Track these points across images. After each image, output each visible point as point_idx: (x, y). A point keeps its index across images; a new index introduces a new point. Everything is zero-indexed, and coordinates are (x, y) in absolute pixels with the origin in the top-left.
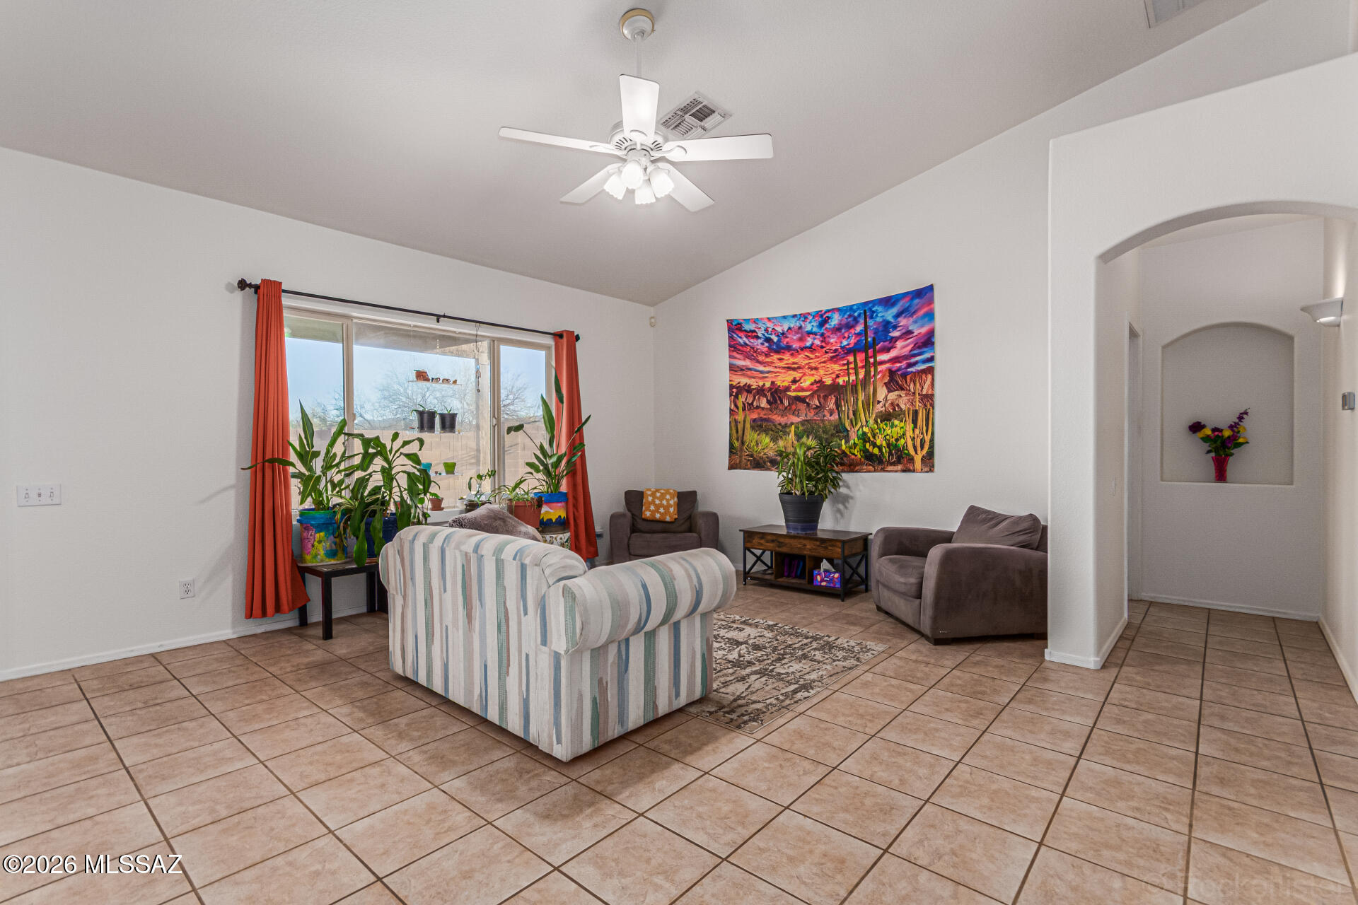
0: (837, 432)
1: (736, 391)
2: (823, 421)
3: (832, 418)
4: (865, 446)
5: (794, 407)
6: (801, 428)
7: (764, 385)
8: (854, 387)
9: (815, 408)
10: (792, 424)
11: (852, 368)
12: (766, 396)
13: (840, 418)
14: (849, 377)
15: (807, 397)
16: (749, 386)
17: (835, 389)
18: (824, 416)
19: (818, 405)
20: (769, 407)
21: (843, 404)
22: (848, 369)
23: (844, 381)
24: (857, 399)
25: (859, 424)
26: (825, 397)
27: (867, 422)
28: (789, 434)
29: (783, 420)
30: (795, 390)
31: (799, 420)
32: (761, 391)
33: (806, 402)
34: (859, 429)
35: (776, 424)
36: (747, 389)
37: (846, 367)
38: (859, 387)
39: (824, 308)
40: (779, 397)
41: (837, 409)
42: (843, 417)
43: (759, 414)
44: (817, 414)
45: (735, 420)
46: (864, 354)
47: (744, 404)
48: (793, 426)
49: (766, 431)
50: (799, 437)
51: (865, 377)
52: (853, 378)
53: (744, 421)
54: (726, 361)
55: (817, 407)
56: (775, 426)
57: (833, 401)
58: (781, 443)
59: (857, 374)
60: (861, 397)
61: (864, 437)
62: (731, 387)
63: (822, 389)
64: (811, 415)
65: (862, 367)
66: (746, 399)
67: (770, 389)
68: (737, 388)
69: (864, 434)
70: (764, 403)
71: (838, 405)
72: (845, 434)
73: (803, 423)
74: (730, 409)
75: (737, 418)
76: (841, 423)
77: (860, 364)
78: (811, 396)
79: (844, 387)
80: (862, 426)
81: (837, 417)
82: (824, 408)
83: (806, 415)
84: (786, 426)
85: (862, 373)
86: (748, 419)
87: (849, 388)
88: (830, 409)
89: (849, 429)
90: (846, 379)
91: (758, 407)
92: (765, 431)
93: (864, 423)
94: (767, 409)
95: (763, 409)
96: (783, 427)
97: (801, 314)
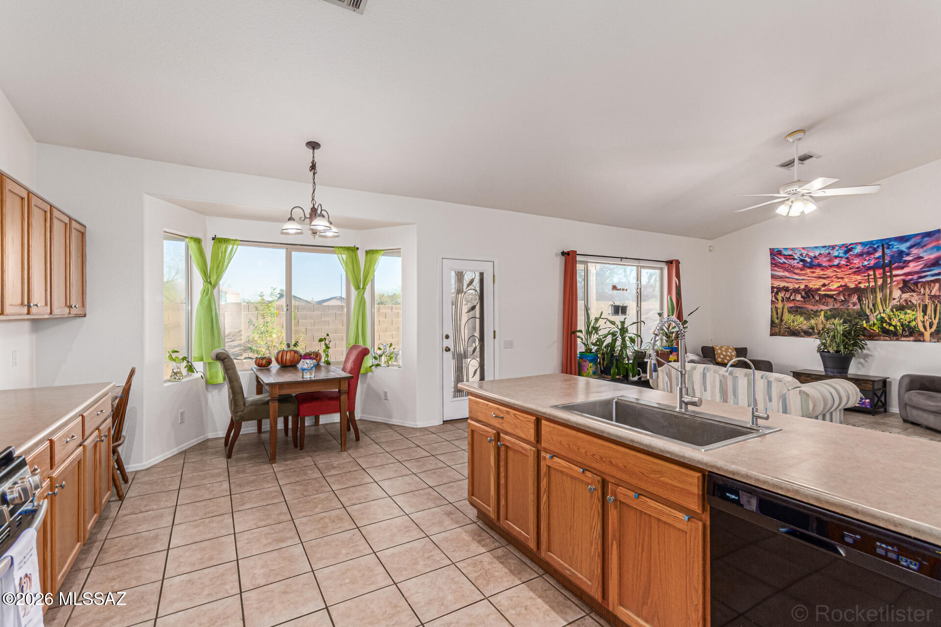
0: (859, 316)
1: (775, 291)
2: (847, 309)
3: (855, 307)
4: (882, 325)
5: (824, 300)
6: (829, 313)
7: (799, 287)
8: (873, 290)
9: (840, 302)
10: (822, 310)
11: (872, 279)
12: (800, 293)
13: (861, 308)
14: (869, 284)
15: (834, 295)
16: (787, 287)
17: (857, 290)
18: (848, 306)
19: (844, 299)
20: (803, 300)
21: (864, 299)
22: (869, 279)
23: (865, 286)
24: (876, 297)
25: (878, 312)
26: (849, 295)
27: (884, 311)
28: (819, 316)
29: (815, 308)
30: (824, 291)
31: (827, 308)
32: (796, 291)
33: (834, 298)
34: (877, 315)
35: (809, 310)
36: (786, 289)
37: (867, 278)
38: (878, 290)
39: (849, 242)
40: (812, 295)
41: (859, 302)
42: (864, 307)
43: (795, 304)
44: (842, 305)
45: (775, 307)
46: (882, 270)
47: (783, 298)
48: (823, 312)
49: (801, 314)
50: (827, 318)
51: (882, 284)
52: (872, 284)
53: (783, 308)
54: (768, 272)
55: (843, 301)
56: (808, 311)
57: (856, 297)
58: (813, 322)
59: (876, 282)
60: (879, 295)
61: (882, 320)
62: (773, 288)
63: (846, 290)
64: (837, 306)
65: (880, 278)
66: (785, 295)
67: (804, 290)
68: (777, 288)
69: (882, 318)
70: (799, 297)
71: (860, 300)
72: (866, 317)
73: (830, 310)
74: (772, 300)
75: (777, 306)
76: (863, 311)
77: (878, 276)
78: (838, 294)
79: (866, 289)
80: (880, 313)
81: (859, 307)
82: (848, 302)
83: (833, 305)
84: (817, 311)
85: (880, 282)
86: (786, 306)
87: (869, 291)
88: (853, 302)
89: (869, 314)
90: (867, 285)
91: (794, 300)
92: (799, 314)
93: (882, 311)
94: (801, 301)
95: (798, 301)
96: (814, 312)
97: (830, 246)
